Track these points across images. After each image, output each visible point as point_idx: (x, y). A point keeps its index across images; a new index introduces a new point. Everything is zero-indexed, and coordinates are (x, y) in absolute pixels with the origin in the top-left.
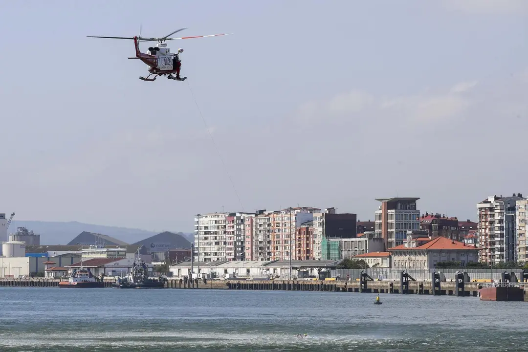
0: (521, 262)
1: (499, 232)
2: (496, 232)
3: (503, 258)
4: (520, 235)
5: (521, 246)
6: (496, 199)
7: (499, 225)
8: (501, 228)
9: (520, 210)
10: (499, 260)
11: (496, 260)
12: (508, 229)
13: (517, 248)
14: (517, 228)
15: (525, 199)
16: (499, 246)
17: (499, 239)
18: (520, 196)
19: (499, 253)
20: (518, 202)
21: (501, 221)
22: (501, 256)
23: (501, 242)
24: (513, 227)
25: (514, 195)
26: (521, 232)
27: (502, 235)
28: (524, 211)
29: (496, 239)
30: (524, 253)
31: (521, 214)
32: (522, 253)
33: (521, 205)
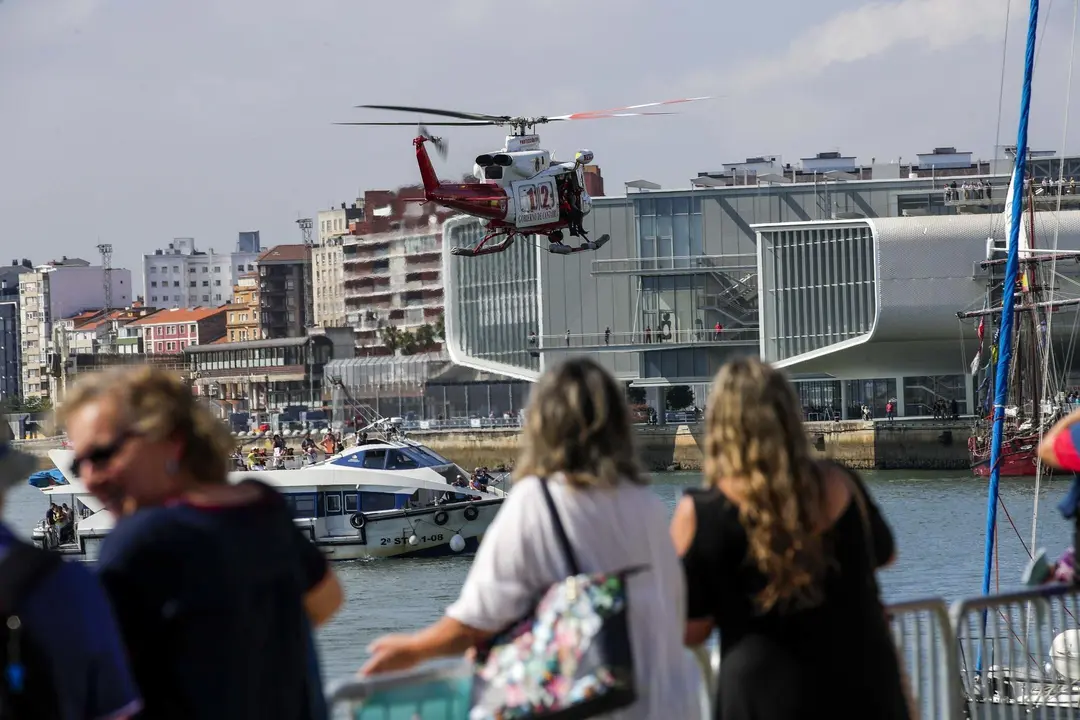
0: (32, 399)
4: (29, 343)
5: (30, 366)
9: (27, 294)
12: (3, 332)
13: (24, 369)
14: (23, 330)
15: (38, 270)
18: (28, 264)
20: (23, 278)
24: (14, 329)
25: (15, 263)
26: (30, 338)
28: (35, 294)
30: (38, 380)
31: (29, 300)
32: (35, 379)
33: (29, 283)
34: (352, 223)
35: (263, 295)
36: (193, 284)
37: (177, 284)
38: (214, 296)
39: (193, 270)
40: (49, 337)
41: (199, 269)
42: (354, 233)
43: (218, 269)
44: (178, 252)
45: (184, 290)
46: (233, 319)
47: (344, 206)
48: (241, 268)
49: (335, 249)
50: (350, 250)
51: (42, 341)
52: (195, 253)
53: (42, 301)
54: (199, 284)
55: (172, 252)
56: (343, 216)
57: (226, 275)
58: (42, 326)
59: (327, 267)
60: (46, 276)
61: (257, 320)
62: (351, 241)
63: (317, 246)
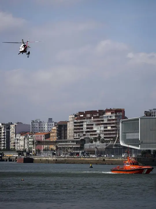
0: (12, 148)
1: (3, 137)
2: (2, 137)
3: (5, 147)
4: (12, 138)
5: (12, 142)
6: (2, 124)
7: (3, 134)
8: (4, 135)
9: (12, 129)
10: (3, 148)
11: (2, 148)
12: (7, 136)
13: (10, 143)
14: (11, 135)
16: (3, 142)
17: (3, 140)
18: (11, 123)
19: (3, 145)
21: (4, 133)
22: (4, 146)
23: (4, 141)
24: (9, 135)
25: (9, 123)
27: (4, 138)
29: (2, 140)
30: (13, 145)
31: (12, 130)
32: (12, 145)
33: (12, 127)
34: (76, 118)
35: (57, 130)
36: (40, 128)
37: (37, 127)
38: (43, 130)
39: (40, 125)
40: (15, 137)
41: (41, 125)
42: (76, 119)
43: (44, 125)
44: (37, 122)
45: (38, 129)
46: (51, 135)
47: (74, 114)
48: (49, 125)
49: (72, 122)
50: (75, 123)
51: (14, 138)
52: (40, 122)
53: (14, 130)
54: (41, 128)
55: (36, 121)
56: (74, 116)
57: (46, 126)
58: (14, 135)
59: (70, 126)
60: (15, 125)
61: (56, 135)
62: (76, 121)
63: (69, 122)
